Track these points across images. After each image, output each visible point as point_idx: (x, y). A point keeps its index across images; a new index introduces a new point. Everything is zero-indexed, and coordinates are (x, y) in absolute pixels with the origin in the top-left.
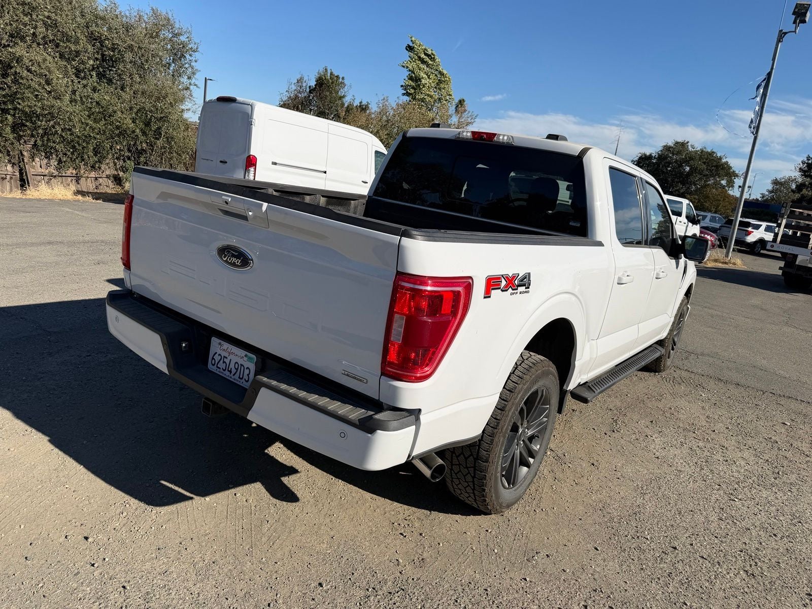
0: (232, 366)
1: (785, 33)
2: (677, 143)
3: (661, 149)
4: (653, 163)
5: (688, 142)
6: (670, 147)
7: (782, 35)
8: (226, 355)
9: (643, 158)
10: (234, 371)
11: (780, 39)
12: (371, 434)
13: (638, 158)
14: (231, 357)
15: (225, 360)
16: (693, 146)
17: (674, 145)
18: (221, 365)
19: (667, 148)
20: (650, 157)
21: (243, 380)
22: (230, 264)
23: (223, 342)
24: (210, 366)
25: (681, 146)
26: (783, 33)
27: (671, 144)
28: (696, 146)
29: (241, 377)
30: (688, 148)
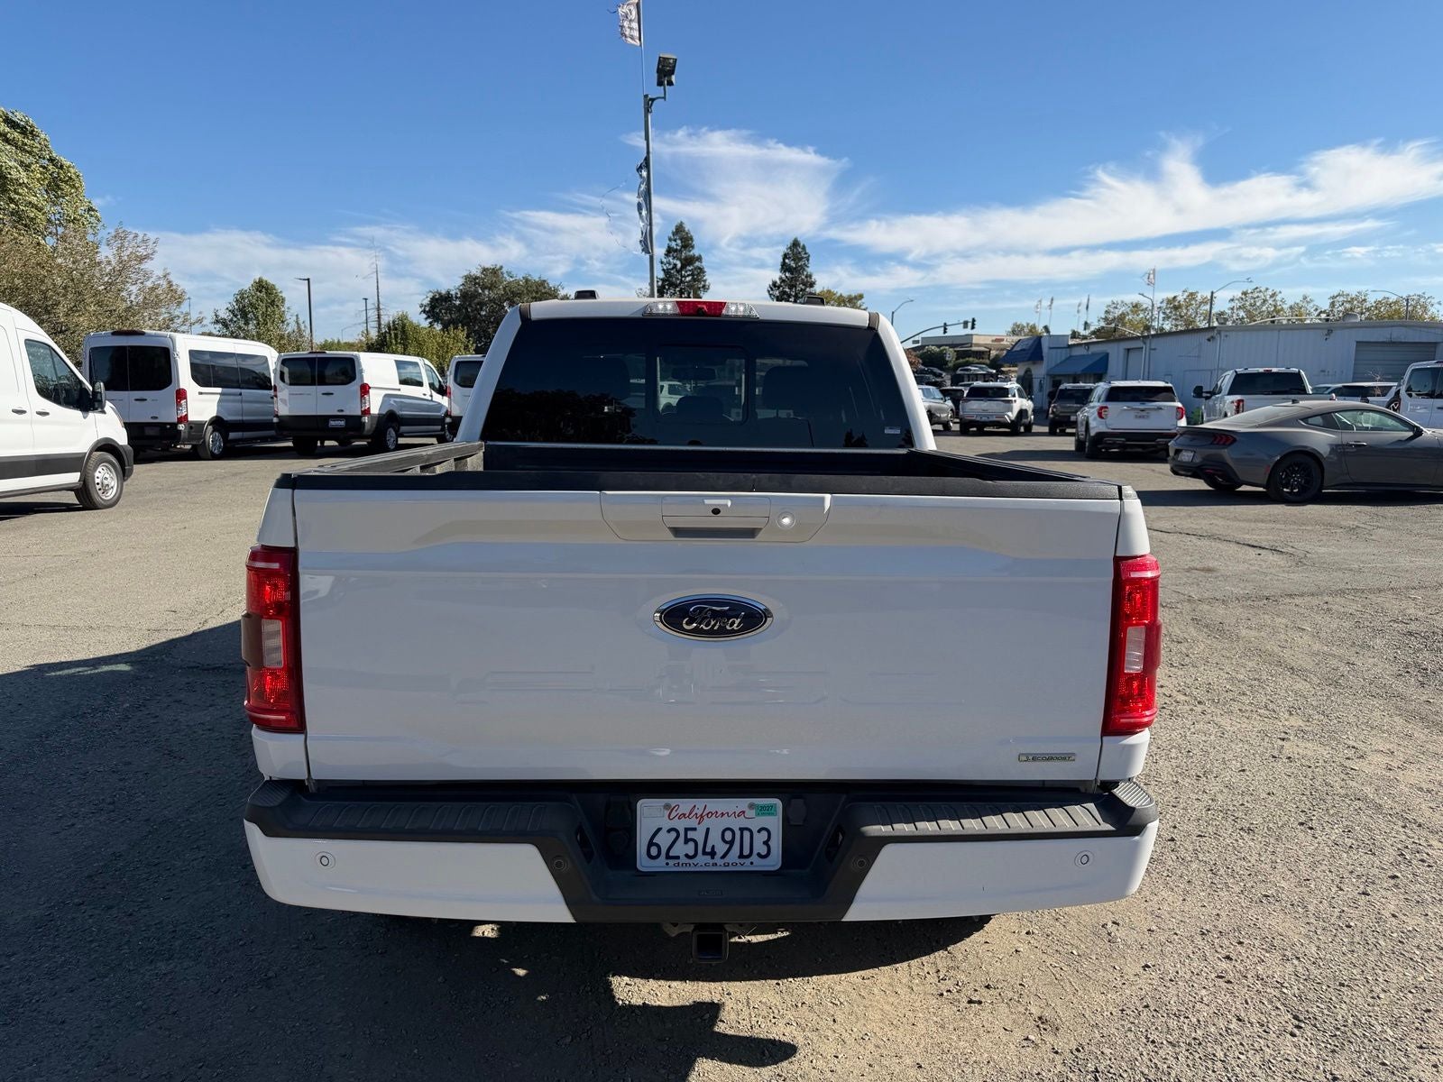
0: (715, 839)
1: (653, 100)
2: (485, 270)
3: (461, 281)
4: (455, 305)
5: (501, 268)
6: (477, 278)
7: (649, 103)
8: (693, 822)
9: (437, 300)
10: (721, 848)
11: (647, 110)
12: (1137, 835)
13: (429, 299)
14: (707, 822)
15: (691, 835)
16: (509, 274)
17: (482, 273)
18: (681, 849)
19: (470, 279)
20: (446, 298)
21: (754, 858)
22: (711, 633)
23: (673, 802)
24: (643, 864)
25: (492, 275)
26: (650, 99)
27: (476, 272)
28: (514, 273)
29: (746, 852)
30: (503, 277)
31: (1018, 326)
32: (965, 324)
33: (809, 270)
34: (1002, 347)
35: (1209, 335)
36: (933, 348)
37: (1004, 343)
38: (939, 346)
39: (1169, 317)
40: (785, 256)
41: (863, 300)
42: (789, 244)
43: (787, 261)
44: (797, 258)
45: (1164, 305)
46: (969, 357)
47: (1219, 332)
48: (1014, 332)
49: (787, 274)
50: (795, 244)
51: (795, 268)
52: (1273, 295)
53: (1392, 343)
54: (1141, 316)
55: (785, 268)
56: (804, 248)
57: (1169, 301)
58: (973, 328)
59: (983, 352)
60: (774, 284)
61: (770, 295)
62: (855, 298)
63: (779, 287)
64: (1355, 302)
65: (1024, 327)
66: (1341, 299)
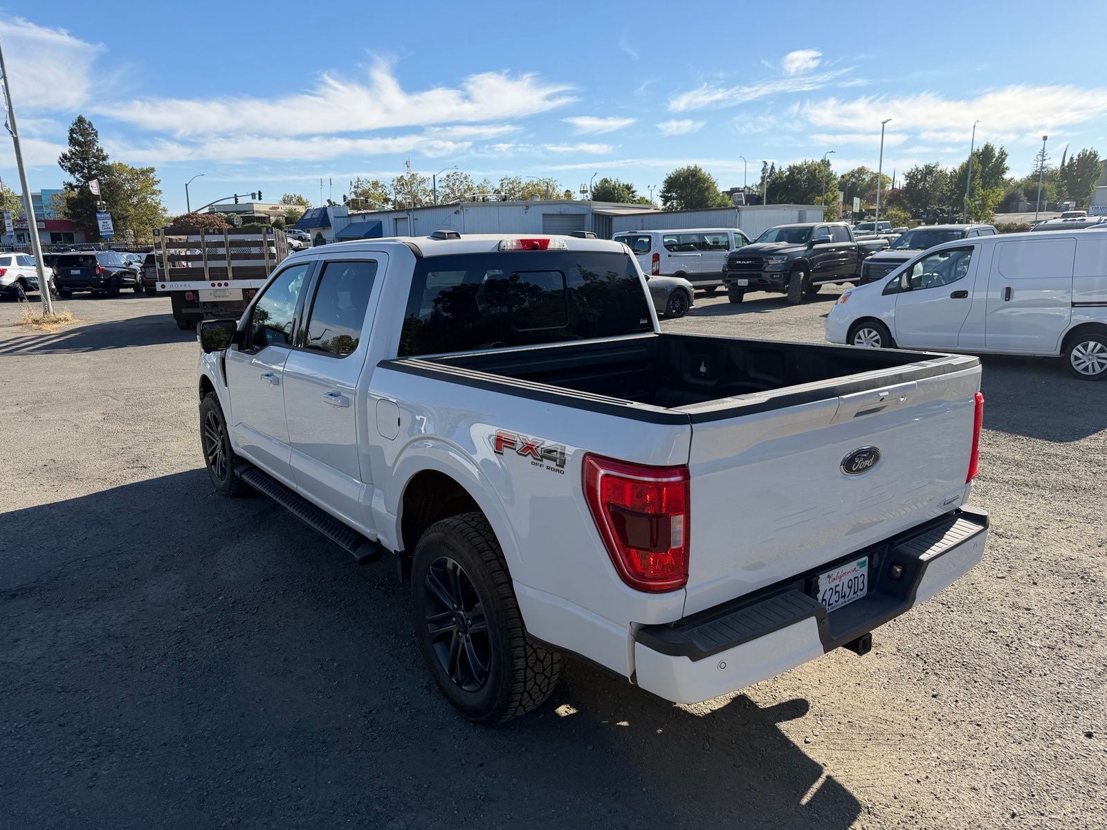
0: (845, 589)
8: (838, 582)
14: (843, 579)
22: (862, 470)
29: (856, 590)
31: (288, 197)
32: (253, 195)
33: (99, 145)
34: (279, 213)
35: (455, 209)
36: (222, 214)
37: (280, 210)
38: (226, 213)
39: (400, 192)
40: (72, 131)
41: (155, 173)
42: (75, 119)
43: (74, 135)
44: (84, 133)
45: (395, 183)
46: (254, 222)
47: (462, 208)
48: (285, 202)
49: (77, 148)
50: (81, 120)
51: (85, 143)
52: (466, 178)
53: (562, 215)
54: (380, 191)
55: (73, 141)
56: (90, 124)
57: (399, 181)
58: (260, 199)
59: (264, 218)
60: (65, 156)
61: (62, 166)
62: (147, 171)
63: (70, 159)
64: (515, 184)
65: (292, 197)
66: (506, 181)
